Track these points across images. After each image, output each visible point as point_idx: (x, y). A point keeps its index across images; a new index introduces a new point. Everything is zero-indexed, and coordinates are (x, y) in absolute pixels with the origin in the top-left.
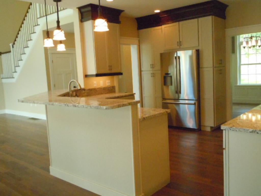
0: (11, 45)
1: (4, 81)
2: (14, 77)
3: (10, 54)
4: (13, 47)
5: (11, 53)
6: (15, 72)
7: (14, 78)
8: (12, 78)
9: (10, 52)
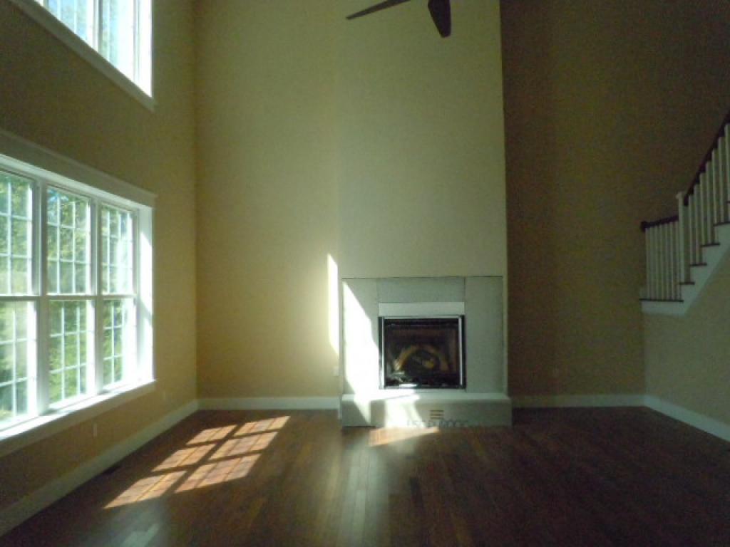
0: (680, 197)
1: (648, 307)
2: (683, 298)
3: (674, 225)
4: (686, 203)
5: (676, 223)
6: (689, 282)
7: (681, 301)
8: (676, 300)
9: (675, 218)
